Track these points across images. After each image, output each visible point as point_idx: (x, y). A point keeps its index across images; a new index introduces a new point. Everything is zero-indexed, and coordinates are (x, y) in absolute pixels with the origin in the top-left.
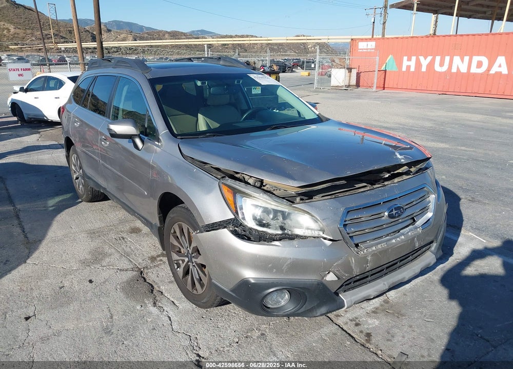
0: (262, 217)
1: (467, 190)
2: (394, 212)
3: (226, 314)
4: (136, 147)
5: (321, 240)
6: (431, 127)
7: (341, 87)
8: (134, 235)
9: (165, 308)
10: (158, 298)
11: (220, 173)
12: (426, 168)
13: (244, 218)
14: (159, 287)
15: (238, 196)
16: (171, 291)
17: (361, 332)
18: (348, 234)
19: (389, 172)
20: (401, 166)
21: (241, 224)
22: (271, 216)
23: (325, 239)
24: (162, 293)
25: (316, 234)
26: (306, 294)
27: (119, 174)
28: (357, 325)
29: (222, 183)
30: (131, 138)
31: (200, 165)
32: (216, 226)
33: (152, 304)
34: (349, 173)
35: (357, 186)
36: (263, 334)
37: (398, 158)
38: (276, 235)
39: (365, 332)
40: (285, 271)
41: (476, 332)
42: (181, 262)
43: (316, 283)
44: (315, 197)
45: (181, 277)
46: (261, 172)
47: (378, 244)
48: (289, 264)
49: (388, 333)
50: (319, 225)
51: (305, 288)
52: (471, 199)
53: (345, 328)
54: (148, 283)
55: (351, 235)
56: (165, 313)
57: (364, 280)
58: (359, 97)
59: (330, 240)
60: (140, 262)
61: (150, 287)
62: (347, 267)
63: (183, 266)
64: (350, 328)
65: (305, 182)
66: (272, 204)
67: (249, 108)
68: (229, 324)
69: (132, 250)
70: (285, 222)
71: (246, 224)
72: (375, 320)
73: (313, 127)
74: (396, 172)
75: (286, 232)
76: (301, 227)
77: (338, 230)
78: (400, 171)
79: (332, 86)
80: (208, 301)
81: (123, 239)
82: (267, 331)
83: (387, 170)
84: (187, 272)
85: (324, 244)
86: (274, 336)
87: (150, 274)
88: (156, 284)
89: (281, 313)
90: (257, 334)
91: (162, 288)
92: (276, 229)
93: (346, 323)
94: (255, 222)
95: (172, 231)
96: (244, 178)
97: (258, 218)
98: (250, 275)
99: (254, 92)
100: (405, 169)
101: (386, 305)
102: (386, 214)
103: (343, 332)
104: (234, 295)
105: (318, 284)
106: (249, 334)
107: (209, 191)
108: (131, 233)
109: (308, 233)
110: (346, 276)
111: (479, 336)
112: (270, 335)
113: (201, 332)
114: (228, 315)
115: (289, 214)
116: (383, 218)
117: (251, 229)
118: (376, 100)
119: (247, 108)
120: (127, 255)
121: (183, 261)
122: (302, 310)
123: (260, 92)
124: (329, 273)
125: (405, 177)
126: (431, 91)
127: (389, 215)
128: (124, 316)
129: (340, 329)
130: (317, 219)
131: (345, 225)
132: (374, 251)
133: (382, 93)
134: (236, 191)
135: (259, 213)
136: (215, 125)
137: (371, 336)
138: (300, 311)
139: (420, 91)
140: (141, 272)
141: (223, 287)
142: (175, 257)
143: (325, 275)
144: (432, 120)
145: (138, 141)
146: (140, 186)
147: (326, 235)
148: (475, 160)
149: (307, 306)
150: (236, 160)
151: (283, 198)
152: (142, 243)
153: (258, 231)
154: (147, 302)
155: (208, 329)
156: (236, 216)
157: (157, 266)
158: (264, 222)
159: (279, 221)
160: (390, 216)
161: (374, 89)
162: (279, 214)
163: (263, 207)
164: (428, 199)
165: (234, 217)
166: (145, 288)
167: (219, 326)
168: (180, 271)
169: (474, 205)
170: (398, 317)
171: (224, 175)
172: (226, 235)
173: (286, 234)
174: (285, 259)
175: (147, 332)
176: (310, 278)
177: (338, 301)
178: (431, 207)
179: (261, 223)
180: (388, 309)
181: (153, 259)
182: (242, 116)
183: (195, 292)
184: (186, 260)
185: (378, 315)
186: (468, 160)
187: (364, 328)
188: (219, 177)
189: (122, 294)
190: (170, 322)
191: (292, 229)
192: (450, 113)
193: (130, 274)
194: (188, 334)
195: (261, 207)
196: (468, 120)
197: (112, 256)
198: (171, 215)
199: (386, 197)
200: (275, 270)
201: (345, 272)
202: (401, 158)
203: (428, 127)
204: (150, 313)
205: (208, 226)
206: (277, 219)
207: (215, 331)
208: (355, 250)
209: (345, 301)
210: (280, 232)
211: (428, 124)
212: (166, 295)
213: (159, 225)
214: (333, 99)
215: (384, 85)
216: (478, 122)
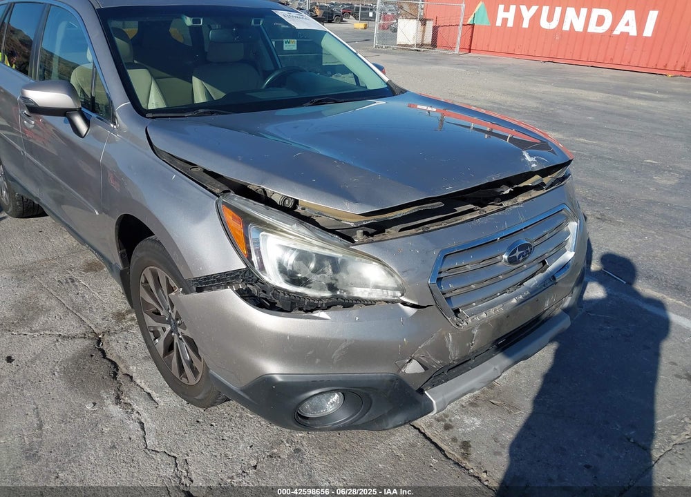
0: (296, 269)
1: (595, 203)
2: (518, 253)
3: (238, 415)
4: (76, 130)
5: (399, 307)
6: (537, 108)
7: (411, 46)
8: (91, 274)
9: (135, 407)
10: (124, 388)
11: (220, 184)
12: (564, 178)
13: (262, 268)
14: (127, 368)
15: (252, 228)
16: (145, 374)
17: (454, 440)
18: (444, 294)
19: (510, 185)
20: (530, 174)
21: (258, 279)
22: (312, 266)
23: (404, 304)
24: (131, 377)
25: (389, 295)
26: (371, 395)
27: (54, 176)
28: (447, 427)
29: (224, 203)
30: (65, 115)
31: (183, 168)
32: (213, 282)
33: (113, 399)
34: (449, 190)
35: (459, 209)
36: (297, 450)
37: (526, 162)
38: (321, 299)
39: (460, 440)
40: (335, 361)
41: (626, 434)
42: (160, 330)
43: (388, 379)
44: (389, 230)
45: (161, 354)
46: (294, 185)
47: (490, 308)
48: (344, 350)
49: (496, 440)
50: (396, 281)
51: (370, 388)
52: (599, 217)
53: (429, 434)
54: (110, 360)
55: (448, 295)
56: (135, 415)
57: (464, 365)
58: (436, 61)
59: (413, 306)
60: (98, 321)
61: (113, 367)
62: (441, 350)
63: (164, 336)
64: (436, 433)
65: (373, 205)
66: (315, 244)
67: (277, 68)
68: (241, 433)
69: (86, 301)
70: (337, 276)
71: (266, 279)
72: (475, 419)
73: (379, 103)
74: (522, 185)
75: (338, 293)
76: (365, 284)
77: (428, 288)
78: (528, 183)
79: (399, 45)
80: (205, 398)
81: (73, 281)
82: (304, 443)
83: (508, 182)
84: (170, 347)
85: (403, 313)
86: (316, 452)
87: (114, 344)
88: (123, 361)
89: (329, 425)
90: (287, 449)
91: (133, 369)
92: (321, 289)
93: (430, 425)
94: (283, 277)
95: (143, 280)
96: (265, 192)
97: (288, 269)
98: (274, 369)
99: (287, 47)
100: (536, 179)
101: (491, 391)
102: (505, 257)
103: (426, 441)
104: (247, 397)
105: (392, 381)
106: (275, 451)
107: (199, 216)
108: (86, 271)
109: (376, 295)
110: (437, 363)
111: (632, 440)
112: (309, 452)
113: (195, 449)
114: (241, 417)
115: (343, 262)
116: (500, 264)
117: (276, 289)
118: (460, 68)
119: (273, 68)
120: (75, 310)
121: (164, 329)
122: (363, 420)
123: (295, 48)
124: (410, 361)
125: (534, 193)
126: (534, 57)
127: (509, 258)
128: (62, 425)
129: (421, 436)
130: (392, 270)
131: (439, 280)
132: (483, 319)
133: (467, 57)
134: (250, 219)
135: (290, 259)
136: (218, 95)
137: (470, 446)
138: (359, 422)
139: (520, 57)
140: (99, 341)
141: (228, 383)
142: (150, 321)
143: (404, 366)
144: (536, 98)
145: (79, 121)
146: (87, 200)
147: (409, 298)
148: (600, 157)
149: (372, 414)
150: (246, 161)
151: (333, 232)
152: (104, 289)
153: (289, 293)
154: (104, 395)
155: (207, 444)
156: (249, 264)
157: (127, 329)
158: (299, 275)
159: (326, 275)
160: (512, 261)
161: (457, 51)
162: (327, 263)
163: (299, 250)
164: (565, 229)
165: (245, 267)
166: (103, 369)
167: (225, 438)
168: (160, 343)
169: (604, 225)
170: (510, 413)
171: (227, 188)
172: (230, 299)
173: (337, 297)
174: (336, 342)
175: (101, 454)
176: (378, 371)
177: (423, 403)
178: (570, 241)
179: (293, 279)
180: (494, 398)
181: (120, 316)
182: (265, 79)
183: (184, 380)
184: (168, 328)
185: (479, 409)
186: (590, 157)
187: (459, 432)
188: (217, 191)
189: (62, 383)
190: (142, 432)
191: (349, 289)
192: (560, 89)
193: (80, 344)
194: (172, 454)
195: (294, 249)
196: (584, 100)
197: (51, 313)
198: (138, 253)
199: (507, 228)
200: (318, 361)
201: (437, 358)
202: (530, 160)
203: (533, 108)
204: (109, 417)
205: (198, 280)
206: (324, 272)
207: (218, 447)
208: (453, 320)
209: (434, 402)
210: (327, 294)
211: (532, 104)
212: (138, 381)
213: (121, 267)
214: (400, 63)
215: (470, 46)
216: (599, 102)
